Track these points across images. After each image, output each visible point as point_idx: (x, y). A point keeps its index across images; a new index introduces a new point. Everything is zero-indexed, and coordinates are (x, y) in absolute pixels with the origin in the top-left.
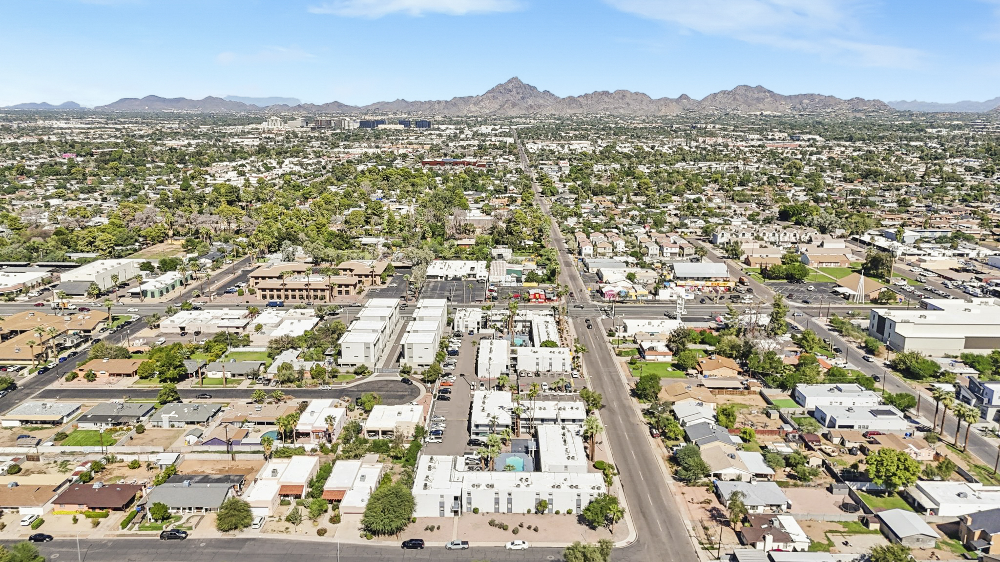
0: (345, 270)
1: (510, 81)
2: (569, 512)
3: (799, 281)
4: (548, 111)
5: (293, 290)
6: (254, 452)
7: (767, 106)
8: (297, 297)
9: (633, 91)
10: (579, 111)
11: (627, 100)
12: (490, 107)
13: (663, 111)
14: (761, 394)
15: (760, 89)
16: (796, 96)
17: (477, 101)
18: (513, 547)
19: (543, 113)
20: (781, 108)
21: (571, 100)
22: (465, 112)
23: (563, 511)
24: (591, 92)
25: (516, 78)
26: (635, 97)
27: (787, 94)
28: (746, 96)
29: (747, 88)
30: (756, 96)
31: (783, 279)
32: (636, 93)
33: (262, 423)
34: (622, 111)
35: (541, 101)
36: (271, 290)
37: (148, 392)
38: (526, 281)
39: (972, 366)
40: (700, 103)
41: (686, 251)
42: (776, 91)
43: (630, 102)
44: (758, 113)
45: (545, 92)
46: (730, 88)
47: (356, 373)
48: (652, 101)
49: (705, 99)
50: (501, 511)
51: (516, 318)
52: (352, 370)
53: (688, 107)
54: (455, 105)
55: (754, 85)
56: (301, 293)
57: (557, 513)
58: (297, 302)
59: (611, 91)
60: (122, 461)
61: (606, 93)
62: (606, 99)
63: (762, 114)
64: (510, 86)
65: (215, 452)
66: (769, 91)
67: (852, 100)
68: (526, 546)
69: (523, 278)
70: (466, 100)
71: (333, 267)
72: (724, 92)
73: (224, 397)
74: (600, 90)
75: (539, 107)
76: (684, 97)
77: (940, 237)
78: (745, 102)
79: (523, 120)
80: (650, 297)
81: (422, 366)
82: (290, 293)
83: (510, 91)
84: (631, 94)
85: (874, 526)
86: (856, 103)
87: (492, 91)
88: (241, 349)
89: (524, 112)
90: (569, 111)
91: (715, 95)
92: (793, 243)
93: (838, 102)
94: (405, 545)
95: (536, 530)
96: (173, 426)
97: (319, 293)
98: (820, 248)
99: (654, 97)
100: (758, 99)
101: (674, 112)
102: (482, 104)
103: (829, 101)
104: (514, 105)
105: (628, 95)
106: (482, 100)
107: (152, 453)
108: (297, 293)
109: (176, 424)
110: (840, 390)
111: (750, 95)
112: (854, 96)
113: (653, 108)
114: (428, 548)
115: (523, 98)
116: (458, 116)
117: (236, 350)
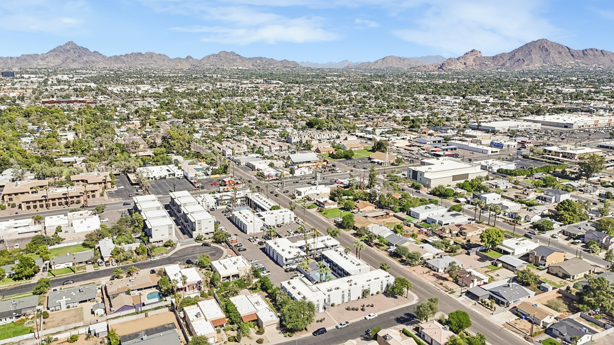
0: (77, 181)
1: (67, 44)
2: (378, 293)
3: (350, 158)
4: (101, 65)
5: (53, 199)
6: (156, 309)
7: (239, 64)
8: (57, 204)
9: (157, 53)
10: (124, 66)
11: (155, 59)
12: (54, 62)
13: (179, 66)
14: (395, 216)
15: (233, 53)
16: (253, 58)
17: (43, 58)
18: (371, 318)
19: (97, 67)
20: (247, 65)
21: (117, 58)
22: (35, 66)
23: (375, 293)
24: (129, 53)
25: (72, 42)
26: (159, 57)
27: (248, 57)
28: (226, 58)
29: (226, 53)
30: (232, 57)
31: (342, 158)
32: (160, 55)
33: (142, 289)
34: (152, 65)
35: (93, 58)
36: (35, 202)
37: (11, 289)
38: (212, 174)
39: (462, 188)
40: (200, 61)
41: (283, 148)
42: (242, 55)
43: (156, 60)
44: (236, 68)
45: (95, 52)
46: (217, 53)
47: (166, 246)
48: (170, 60)
49: (203, 59)
50: (345, 302)
51: (237, 196)
52: (161, 244)
53: (194, 64)
54: (25, 60)
55: (229, 52)
56: (60, 201)
57: (372, 295)
58: (58, 207)
59: (143, 53)
60: (56, 339)
61: (140, 54)
62: (141, 58)
63: (238, 68)
64: (68, 47)
65: (126, 315)
66: (238, 55)
67: (282, 61)
68: (376, 315)
69: (209, 173)
70: (35, 57)
71: (57, 180)
72: (214, 55)
73: (85, 280)
74: (136, 52)
75: (93, 62)
76: (188, 58)
77: (388, 131)
78: (227, 61)
79: (84, 71)
80: (291, 175)
81: (207, 234)
82: (51, 202)
83: (68, 51)
84: (157, 55)
85: (500, 265)
86: (285, 63)
87: (54, 50)
88: (57, 246)
89: (82, 65)
90: (116, 65)
91: (209, 57)
92: (328, 139)
93: (276, 62)
94: (315, 333)
95: (372, 306)
96: (68, 307)
97: (75, 199)
98: (346, 141)
99: (171, 57)
100: (233, 59)
101: (186, 66)
102: (47, 59)
103: (271, 61)
104: (74, 61)
105: (155, 56)
106: (47, 57)
107: (75, 328)
108: (57, 201)
109: (71, 305)
110: (429, 208)
111: (228, 57)
112: (283, 59)
113: (173, 64)
114: (330, 331)
115: (79, 56)
116: (30, 68)
117: (53, 247)
